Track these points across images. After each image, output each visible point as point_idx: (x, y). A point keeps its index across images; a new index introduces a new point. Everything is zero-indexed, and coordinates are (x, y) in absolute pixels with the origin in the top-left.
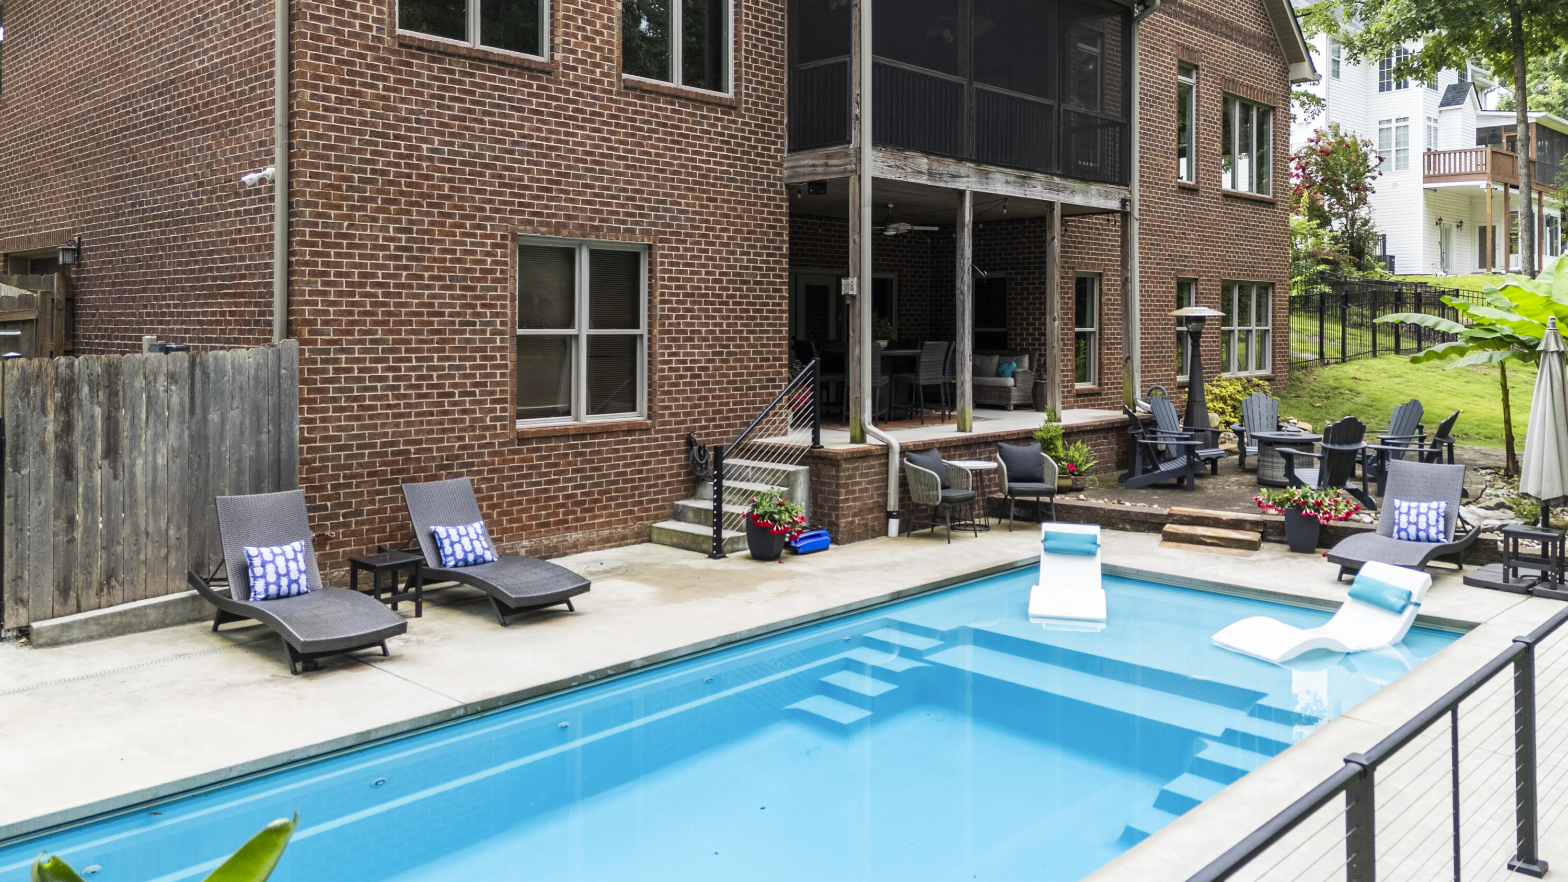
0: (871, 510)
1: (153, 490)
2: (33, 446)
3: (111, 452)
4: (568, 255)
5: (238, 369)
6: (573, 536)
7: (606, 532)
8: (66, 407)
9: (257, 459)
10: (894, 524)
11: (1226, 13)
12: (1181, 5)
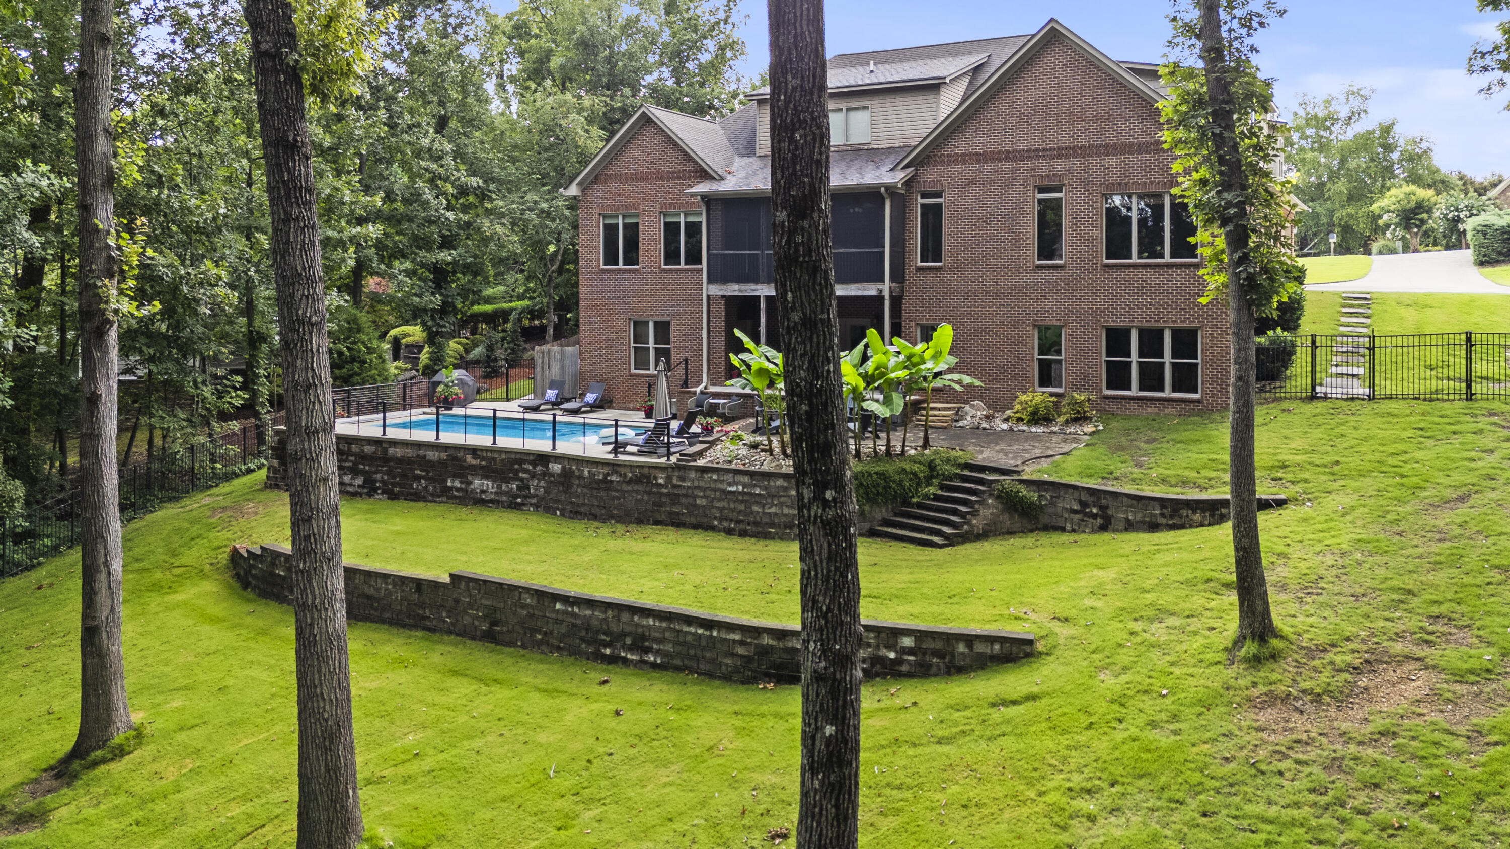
4: (648, 323)
11: (1107, 139)
12: (1037, 150)
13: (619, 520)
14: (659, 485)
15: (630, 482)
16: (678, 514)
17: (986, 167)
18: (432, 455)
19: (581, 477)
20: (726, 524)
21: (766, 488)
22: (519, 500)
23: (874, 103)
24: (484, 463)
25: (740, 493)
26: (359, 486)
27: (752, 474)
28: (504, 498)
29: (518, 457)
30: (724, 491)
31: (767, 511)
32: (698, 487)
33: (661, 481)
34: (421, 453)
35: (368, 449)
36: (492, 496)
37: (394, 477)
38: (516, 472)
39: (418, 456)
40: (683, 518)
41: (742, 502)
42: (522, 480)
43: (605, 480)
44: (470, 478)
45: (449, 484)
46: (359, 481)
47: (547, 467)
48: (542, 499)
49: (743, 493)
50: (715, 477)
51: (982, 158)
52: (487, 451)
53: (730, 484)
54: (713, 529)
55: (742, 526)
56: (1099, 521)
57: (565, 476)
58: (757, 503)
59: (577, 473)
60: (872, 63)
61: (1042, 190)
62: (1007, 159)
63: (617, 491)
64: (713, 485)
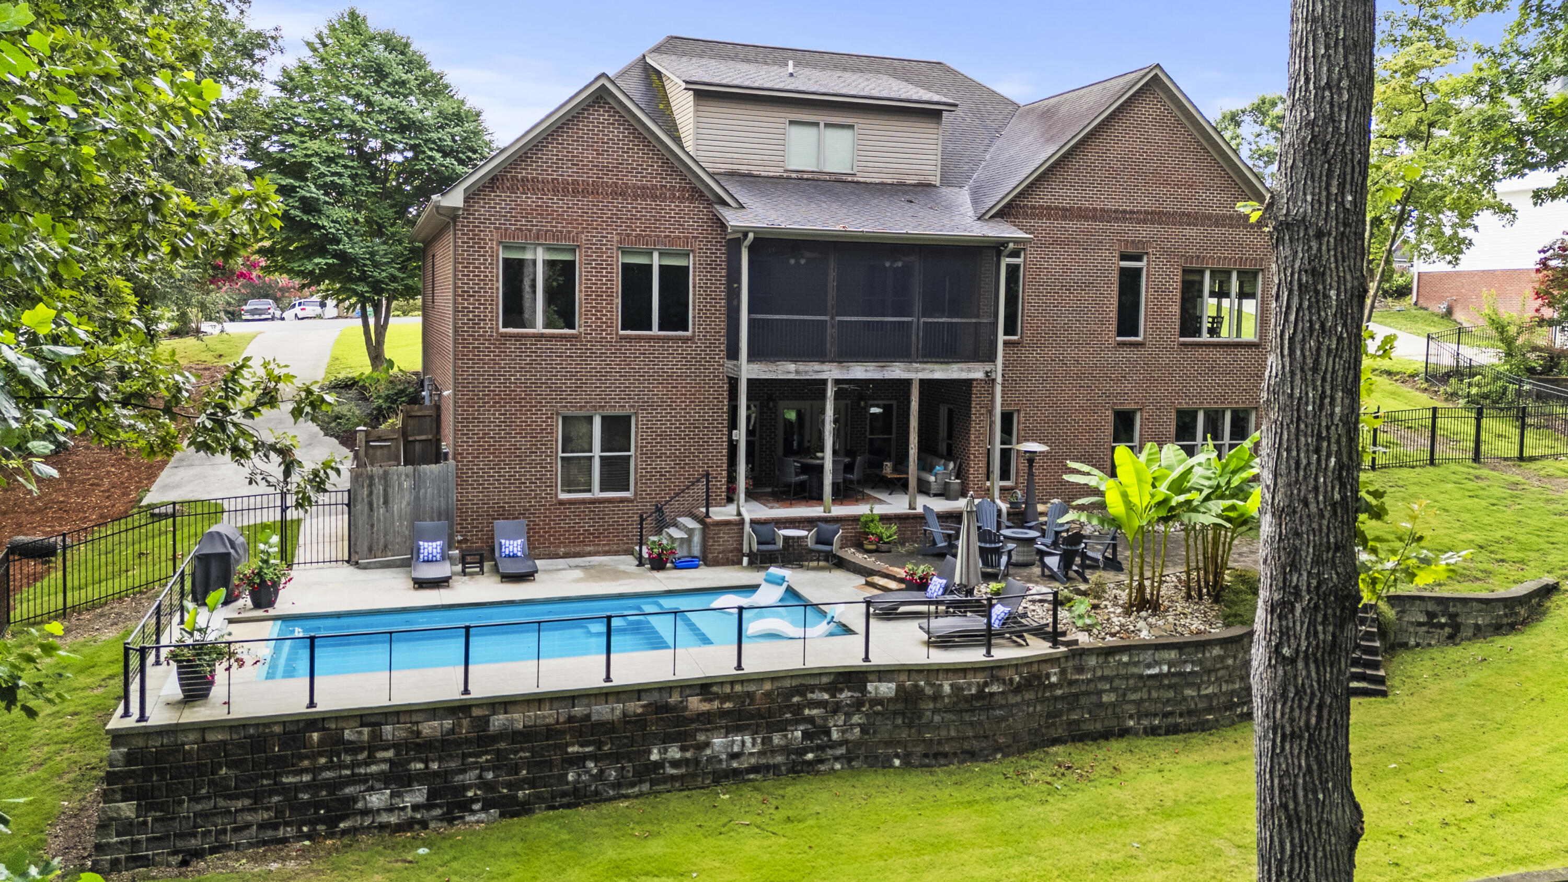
0: (731, 551)
1: (400, 517)
2: (360, 499)
3: (386, 502)
4: (590, 419)
5: (432, 472)
6: (589, 549)
7: (607, 548)
8: (371, 485)
9: (439, 508)
10: (745, 560)
11: (1190, 208)
12: (1124, 212)
13: (1007, 751)
14: (1052, 686)
15: (1018, 689)
16: (1077, 722)
17: (1071, 225)
18: (603, 712)
19: (937, 697)
20: (1145, 722)
21: (1200, 662)
22: (810, 756)
23: (859, 121)
24: (728, 705)
25: (1166, 676)
26: (416, 807)
27: (1179, 647)
28: (779, 759)
29: (795, 683)
30: (1141, 677)
31: (1203, 692)
32: (1103, 678)
33: (1054, 679)
34: (578, 710)
35: (430, 728)
36: (753, 761)
37: (516, 770)
38: (799, 708)
39: (571, 719)
40: (1086, 727)
41: (1170, 687)
42: (811, 720)
43: (981, 695)
44: (701, 737)
45: (655, 756)
46: (417, 795)
47: (863, 690)
48: (858, 744)
49: (1169, 675)
50: (1125, 659)
51: (1067, 213)
52: (732, 683)
53: (1149, 666)
54: (1124, 733)
55: (1170, 720)
56: (1447, 630)
57: (906, 701)
58: (1191, 685)
59: (929, 691)
60: (791, 63)
61: (1124, 257)
62: (1094, 218)
63: (1001, 707)
64: (1123, 672)
